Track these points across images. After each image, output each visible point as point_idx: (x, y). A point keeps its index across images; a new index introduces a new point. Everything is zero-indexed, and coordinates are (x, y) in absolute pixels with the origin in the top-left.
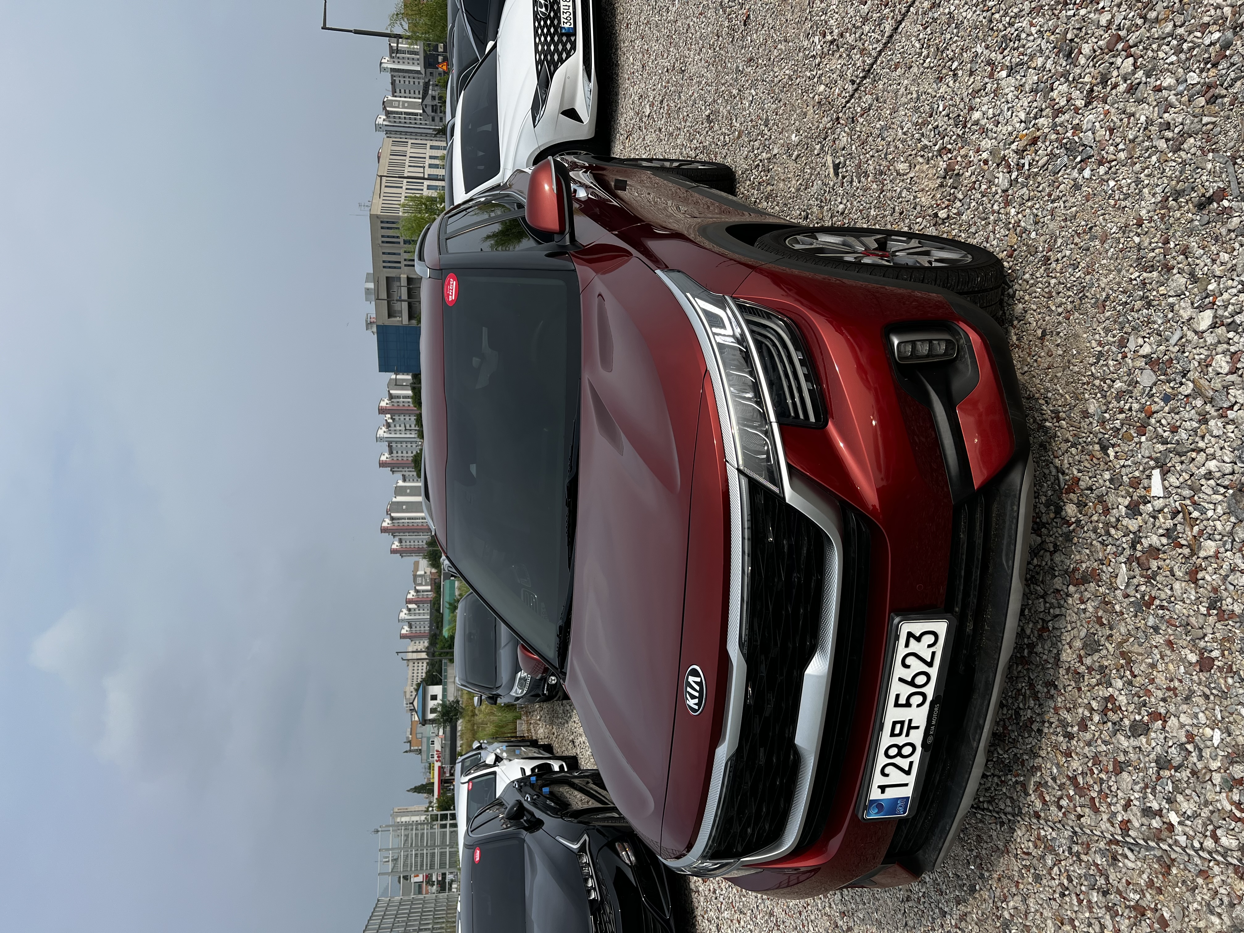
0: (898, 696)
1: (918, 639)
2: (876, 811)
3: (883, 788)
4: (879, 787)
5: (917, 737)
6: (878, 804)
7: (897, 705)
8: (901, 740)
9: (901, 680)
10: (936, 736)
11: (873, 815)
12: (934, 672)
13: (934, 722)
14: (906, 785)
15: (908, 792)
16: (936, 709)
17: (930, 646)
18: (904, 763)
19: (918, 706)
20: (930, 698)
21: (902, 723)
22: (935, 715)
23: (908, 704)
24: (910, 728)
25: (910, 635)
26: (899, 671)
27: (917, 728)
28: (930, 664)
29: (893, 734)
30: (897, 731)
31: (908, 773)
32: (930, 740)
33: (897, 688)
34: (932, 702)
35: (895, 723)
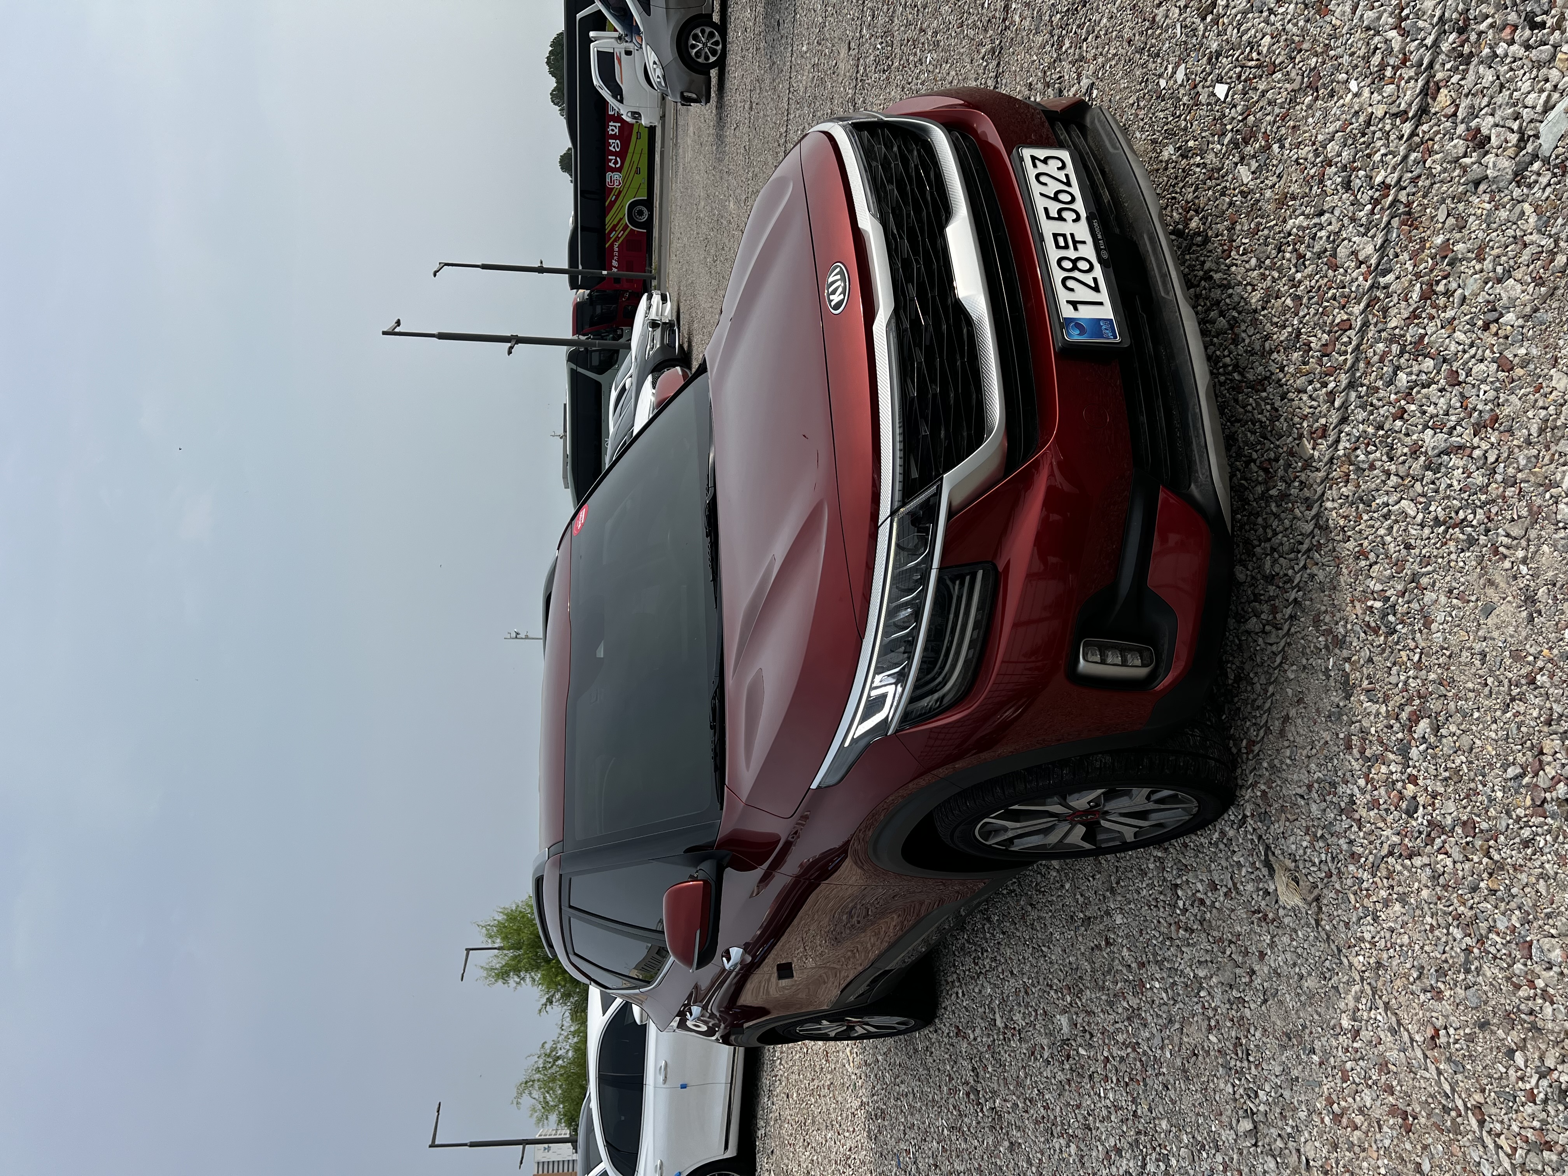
0: (1046, 210)
1: (1045, 161)
2: (1078, 332)
3: (1074, 304)
4: (1068, 302)
5: (1088, 251)
6: (1076, 323)
7: (1048, 217)
8: (1071, 254)
9: (1041, 194)
10: (1109, 248)
11: (1074, 336)
12: (1075, 190)
13: (1100, 237)
14: (1101, 304)
15: (1106, 312)
16: (1096, 225)
17: (1059, 169)
18: (1088, 279)
19: (1074, 221)
20: (1083, 214)
21: (1064, 236)
22: (1097, 230)
23: (1061, 218)
24: (1075, 243)
25: (1033, 158)
26: (1036, 189)
27: (1084, 242)
28: (1068, 184)
29: (1058, 246)
30: (1062, 243)
31: (1096, 289)
32: (1105, 255)
33: (1040, 204)
34: (1087, 218)
35: (1055, 236)
